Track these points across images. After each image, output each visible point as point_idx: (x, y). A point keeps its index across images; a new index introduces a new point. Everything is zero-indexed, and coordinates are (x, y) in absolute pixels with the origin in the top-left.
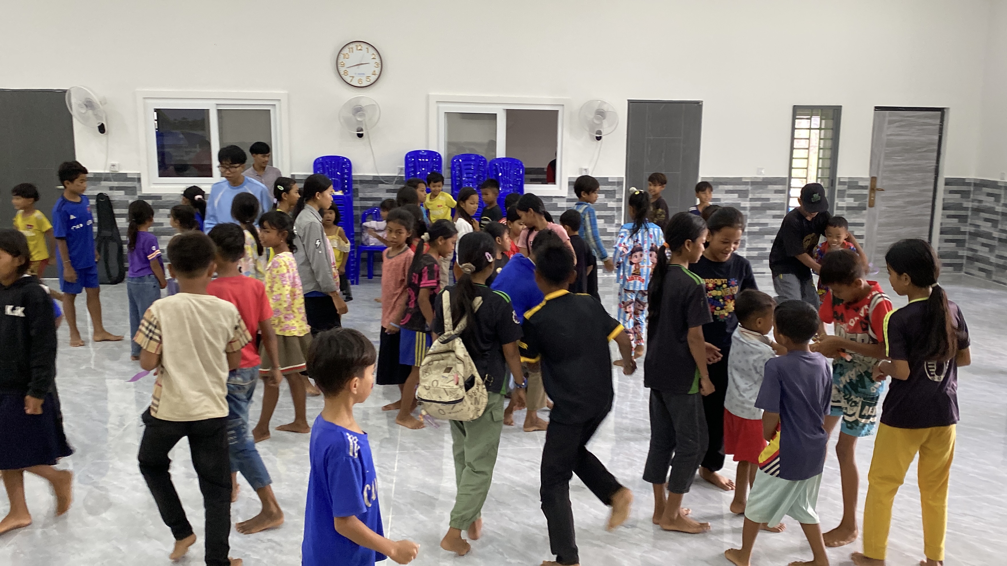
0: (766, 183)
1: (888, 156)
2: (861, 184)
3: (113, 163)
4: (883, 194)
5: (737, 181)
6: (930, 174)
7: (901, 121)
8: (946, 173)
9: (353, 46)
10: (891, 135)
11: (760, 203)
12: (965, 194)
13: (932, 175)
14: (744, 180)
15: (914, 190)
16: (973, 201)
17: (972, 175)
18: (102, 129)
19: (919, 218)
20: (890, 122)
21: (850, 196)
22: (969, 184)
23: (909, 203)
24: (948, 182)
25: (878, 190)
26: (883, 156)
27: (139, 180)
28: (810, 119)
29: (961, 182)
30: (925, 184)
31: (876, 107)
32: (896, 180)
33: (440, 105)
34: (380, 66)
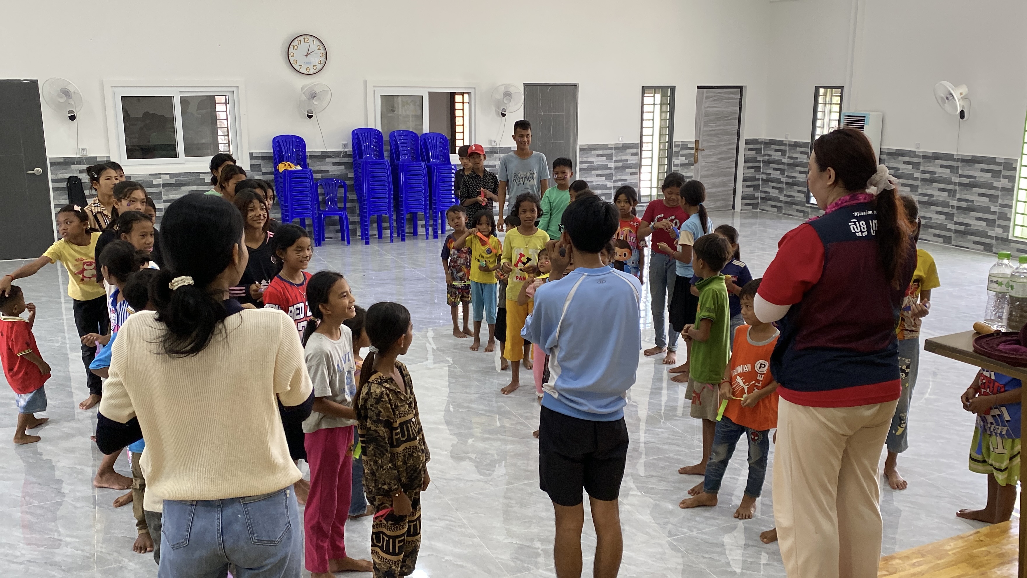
0: (626, 147)
1: (706, 124)
2: (689, 146)
3: (84, 147)
4: (704, 153)
5: (605, 147)
6: (734, 136)
7: (715, 96)
8: (746, 135)
9: (302, 38)
10: (707, 107)
11: (621, 163)
12: (758, 150)
13: (736, 137)
14: (609, 146)
15: (724, 149)
16: (764, 155)
17: (763, 136)
18: (72, 118)
19: (728, 170)
20: (707, 98)
21: (682, 155)
22: (761, 143)
23: (722, 159)
24: (747, 142)
25: (700, 150)
26: (702, 124)
28: (654, 96)
29: (755, 141)
30: (730, 144)
31: (698, 87)
32: (711, 142)
33: (376, 89)
34: (325, 56)
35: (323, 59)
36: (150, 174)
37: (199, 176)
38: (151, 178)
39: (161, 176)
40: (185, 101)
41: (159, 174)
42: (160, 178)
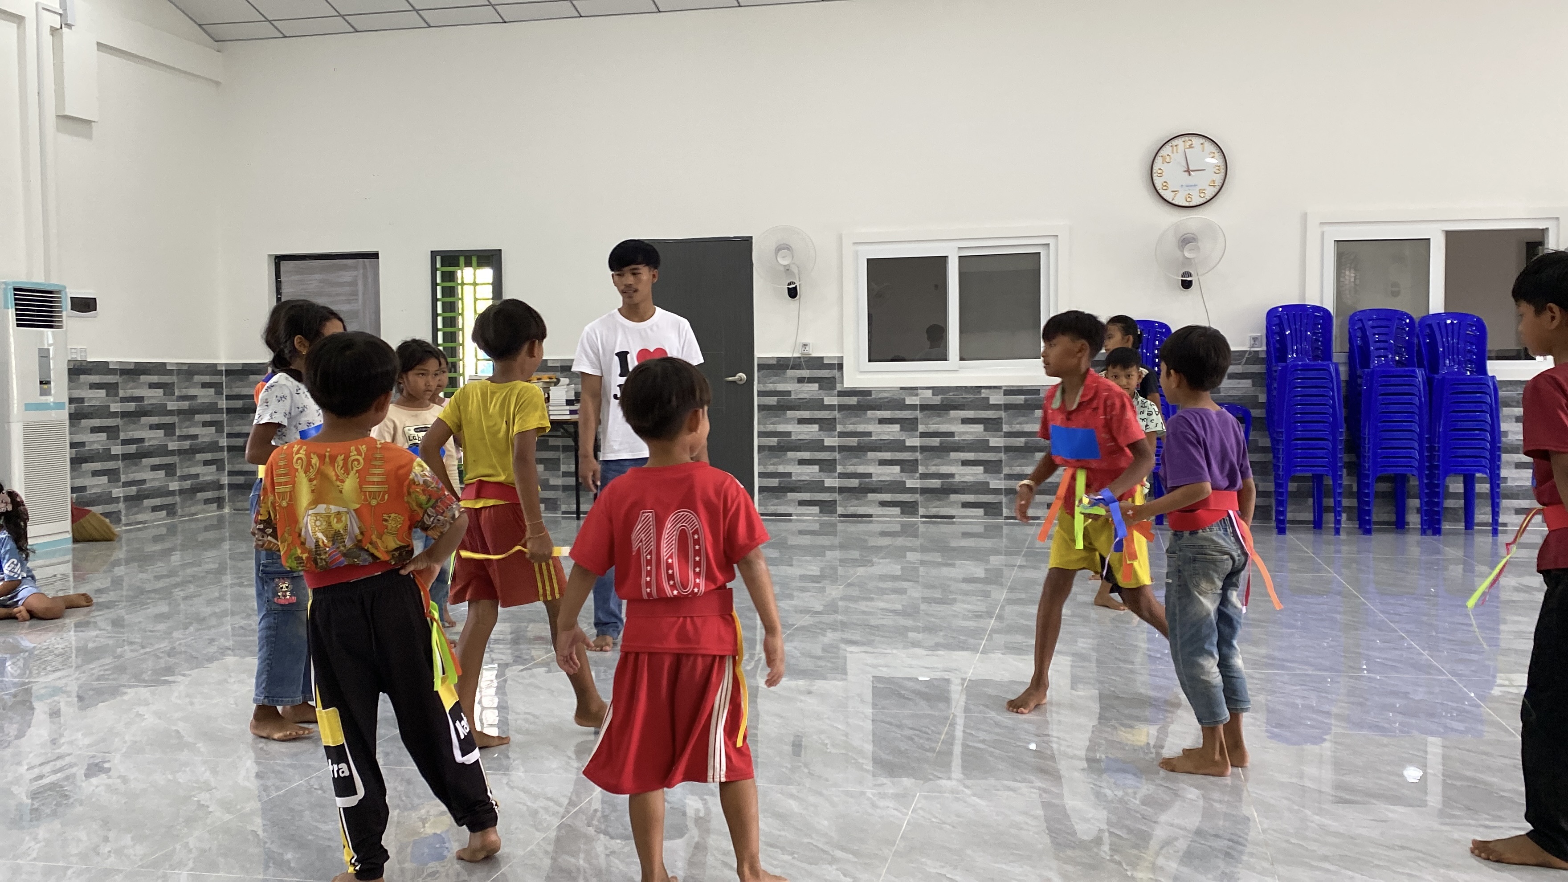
3: (805, 342)
9: (1179, 141)
18: (793, 293)
27: (840, 366)
33: (1326, 228)
34: (1223, 171)
35: (1219, 179)
36: (902, 388)
37: (980, 393)
38: (903, 394)
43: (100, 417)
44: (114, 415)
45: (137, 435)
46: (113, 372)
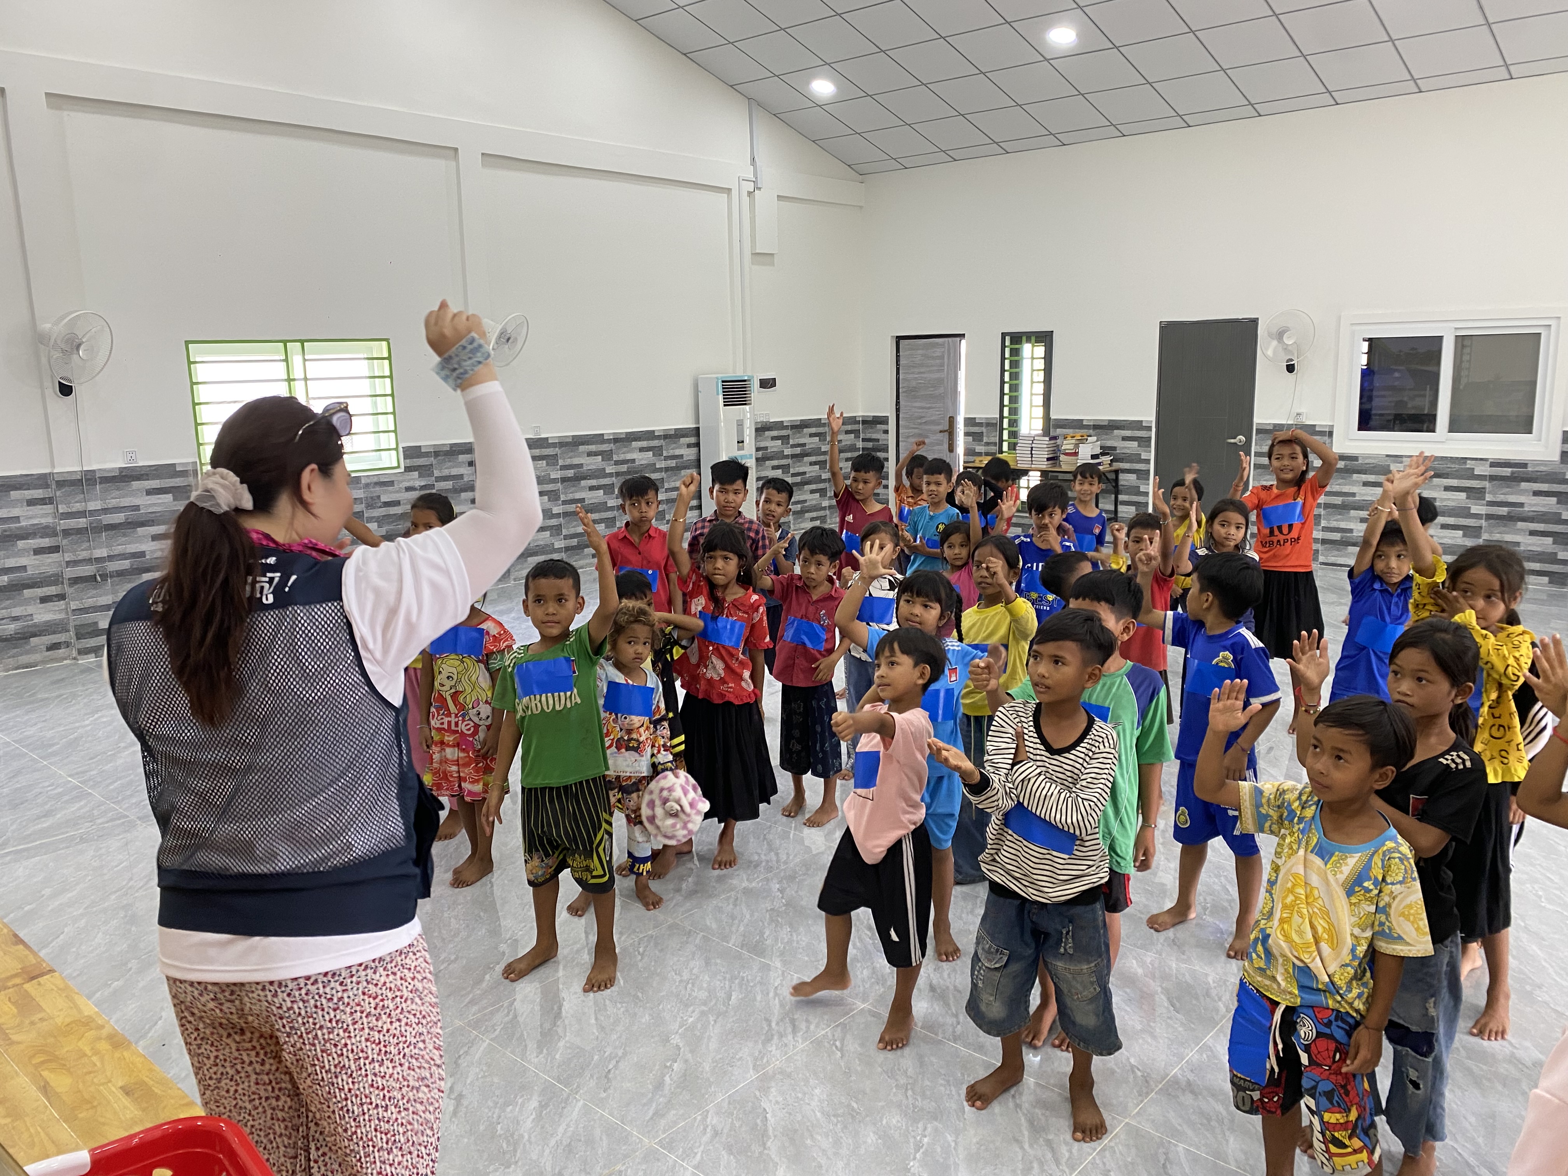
3: (1299, 411)
18: (1290, 368)
27: (1331, 434)
36: (1387, 456)
37: (1465, 463)
38: (1388, 461)
39: (1404, 459)
40: (1461, 341)
41: (1401, 456)
42: (1401, 462)
43: (778, 459)
44: (787, 457)
45: (801, 470)
46: (786, 427)
